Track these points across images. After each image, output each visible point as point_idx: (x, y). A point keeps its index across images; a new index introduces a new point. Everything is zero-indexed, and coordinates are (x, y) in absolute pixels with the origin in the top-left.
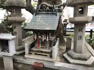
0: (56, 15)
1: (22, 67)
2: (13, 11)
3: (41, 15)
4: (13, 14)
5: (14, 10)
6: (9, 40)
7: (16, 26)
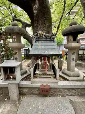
0: (54, 42)
1: (28, 91)
2: (13, 38)
3: (41, 42)
4: (14, 41)
5: (15, 36)
6: (16, 67)
7: (17, 53)
